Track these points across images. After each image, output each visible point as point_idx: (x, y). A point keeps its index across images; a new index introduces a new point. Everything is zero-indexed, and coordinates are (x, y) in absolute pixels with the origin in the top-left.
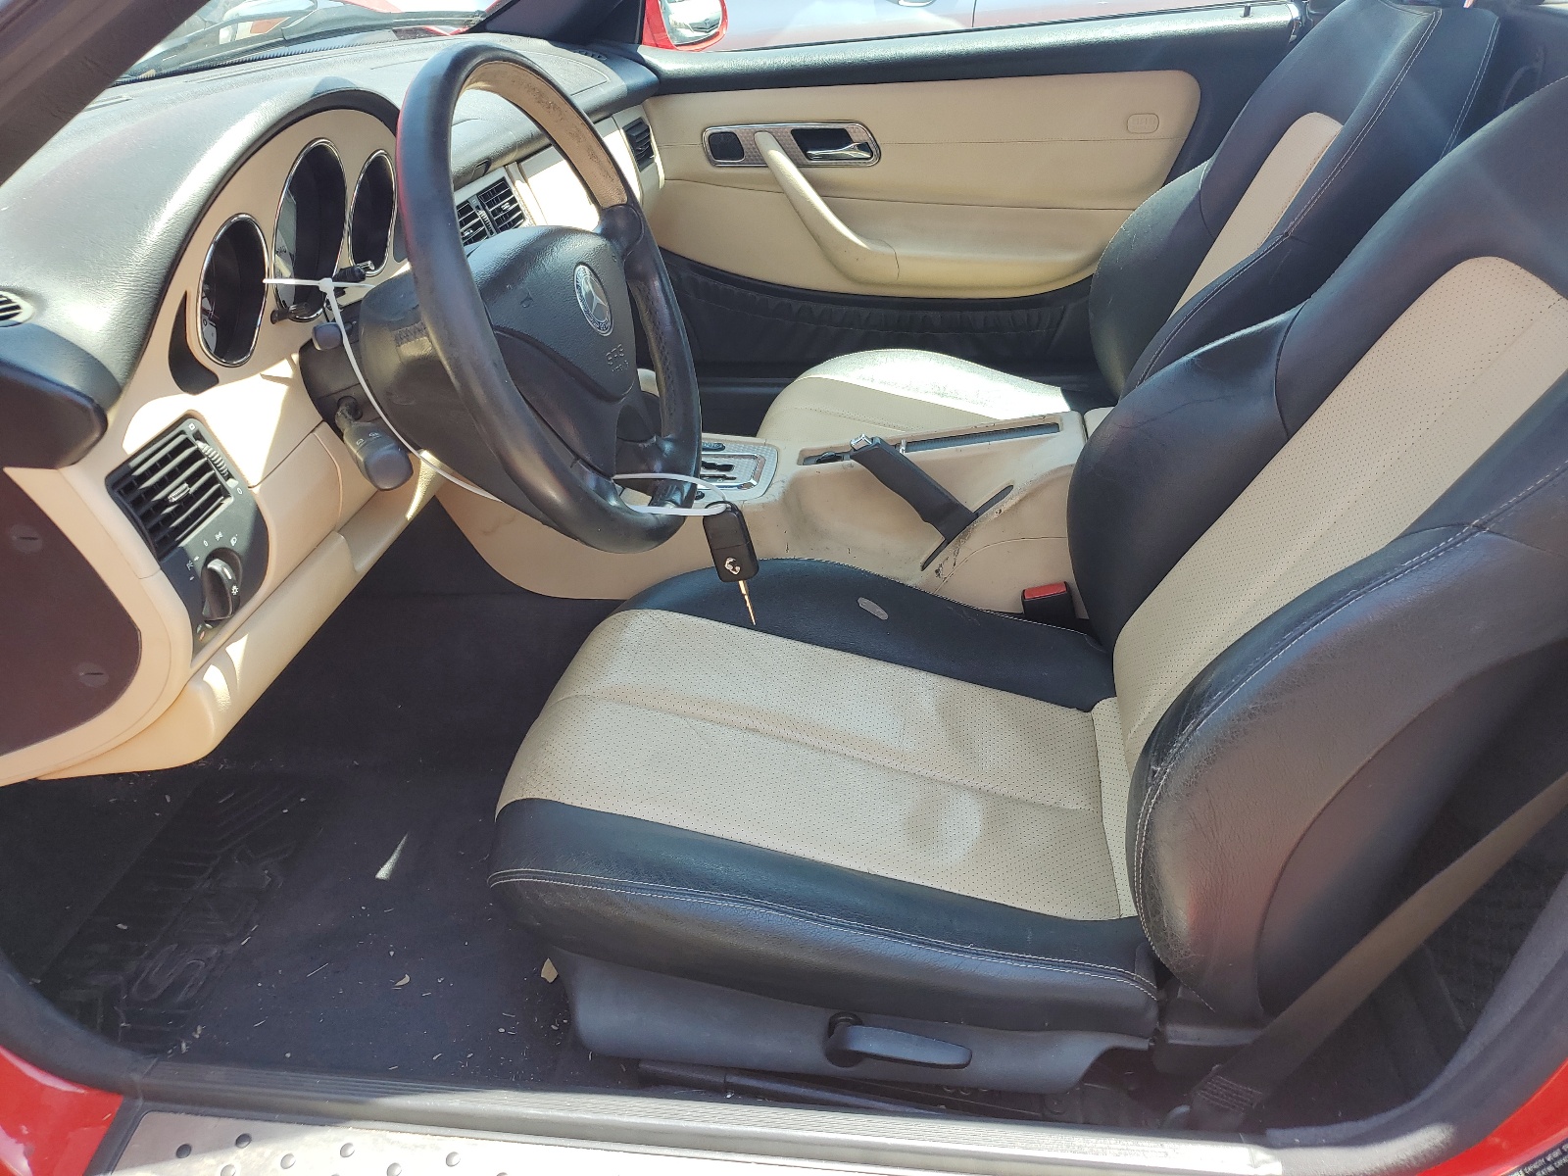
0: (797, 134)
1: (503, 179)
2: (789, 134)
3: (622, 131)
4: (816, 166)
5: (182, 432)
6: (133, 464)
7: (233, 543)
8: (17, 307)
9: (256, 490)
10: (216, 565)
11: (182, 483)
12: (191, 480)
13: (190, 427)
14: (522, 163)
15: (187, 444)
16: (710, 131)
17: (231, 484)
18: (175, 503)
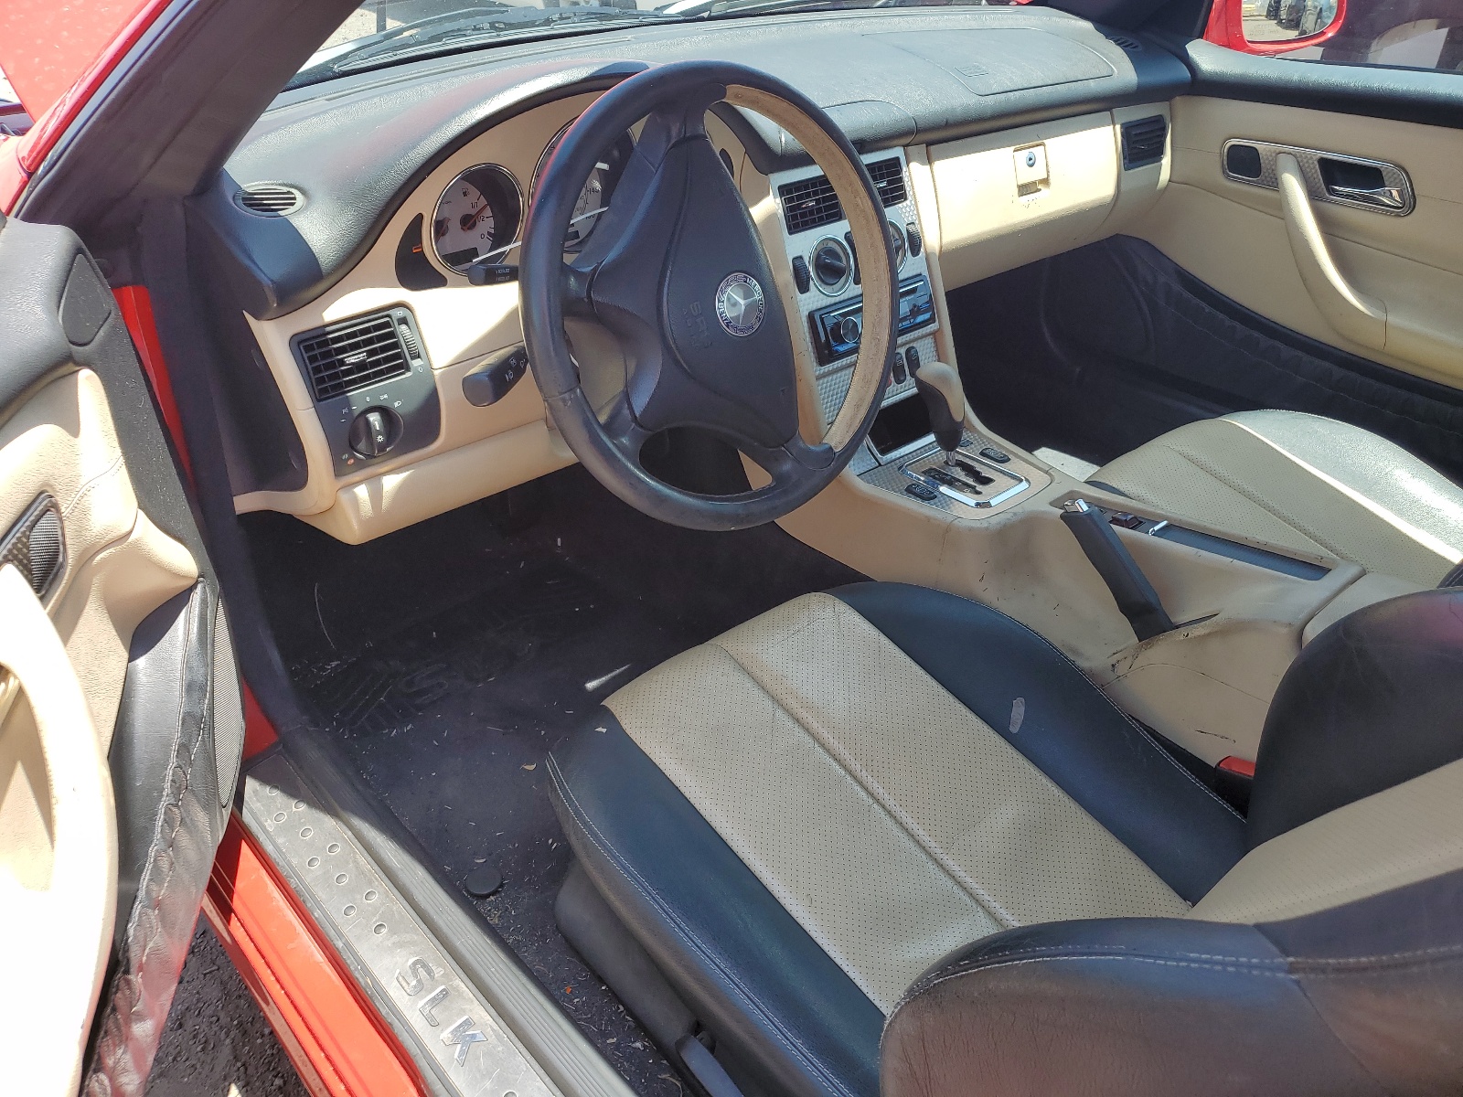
0: (1325, 164)
1: (898, 159)
2: (1316, 163)
3: (1118, 127)
4: (1335, 203)
5: (388, 316)
6: (328, 329)
7: (396, 405)
8: (294, 199)
9: (436, 372)
10: (374, 418)
11: (363, 352)
12: (371, 353)
13: (399, 313)
14: (932, 148)
15: (387, 325)
16: (1234, 142)
17: (416, 363)
18: (349, 365)
